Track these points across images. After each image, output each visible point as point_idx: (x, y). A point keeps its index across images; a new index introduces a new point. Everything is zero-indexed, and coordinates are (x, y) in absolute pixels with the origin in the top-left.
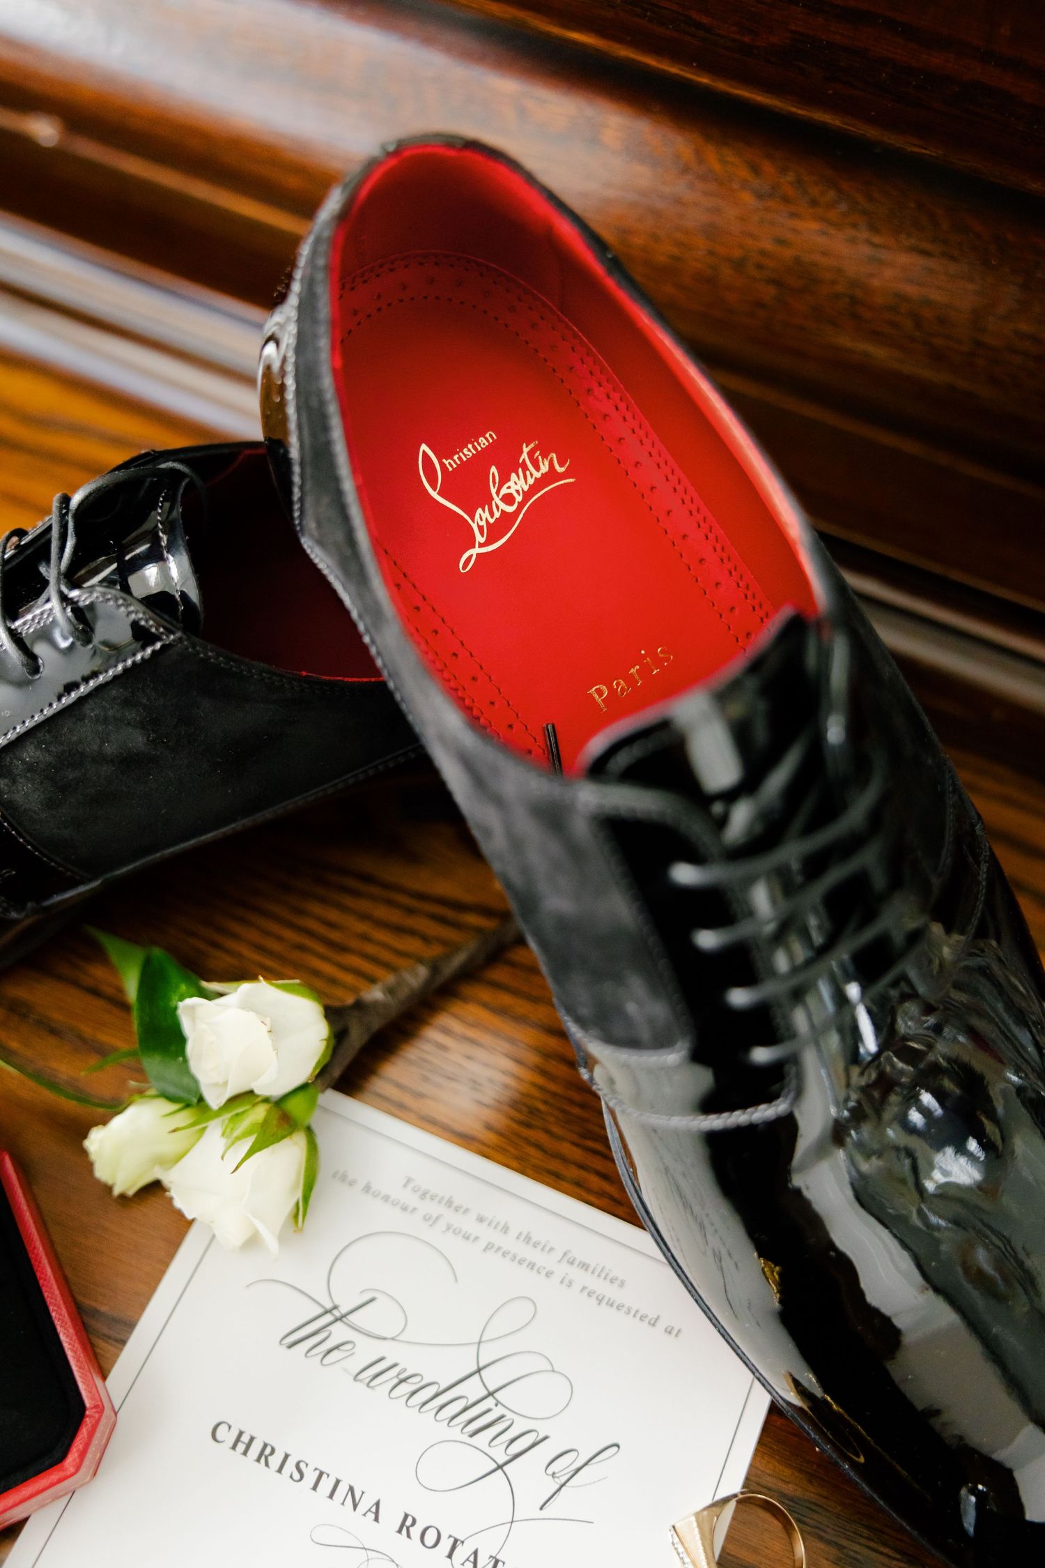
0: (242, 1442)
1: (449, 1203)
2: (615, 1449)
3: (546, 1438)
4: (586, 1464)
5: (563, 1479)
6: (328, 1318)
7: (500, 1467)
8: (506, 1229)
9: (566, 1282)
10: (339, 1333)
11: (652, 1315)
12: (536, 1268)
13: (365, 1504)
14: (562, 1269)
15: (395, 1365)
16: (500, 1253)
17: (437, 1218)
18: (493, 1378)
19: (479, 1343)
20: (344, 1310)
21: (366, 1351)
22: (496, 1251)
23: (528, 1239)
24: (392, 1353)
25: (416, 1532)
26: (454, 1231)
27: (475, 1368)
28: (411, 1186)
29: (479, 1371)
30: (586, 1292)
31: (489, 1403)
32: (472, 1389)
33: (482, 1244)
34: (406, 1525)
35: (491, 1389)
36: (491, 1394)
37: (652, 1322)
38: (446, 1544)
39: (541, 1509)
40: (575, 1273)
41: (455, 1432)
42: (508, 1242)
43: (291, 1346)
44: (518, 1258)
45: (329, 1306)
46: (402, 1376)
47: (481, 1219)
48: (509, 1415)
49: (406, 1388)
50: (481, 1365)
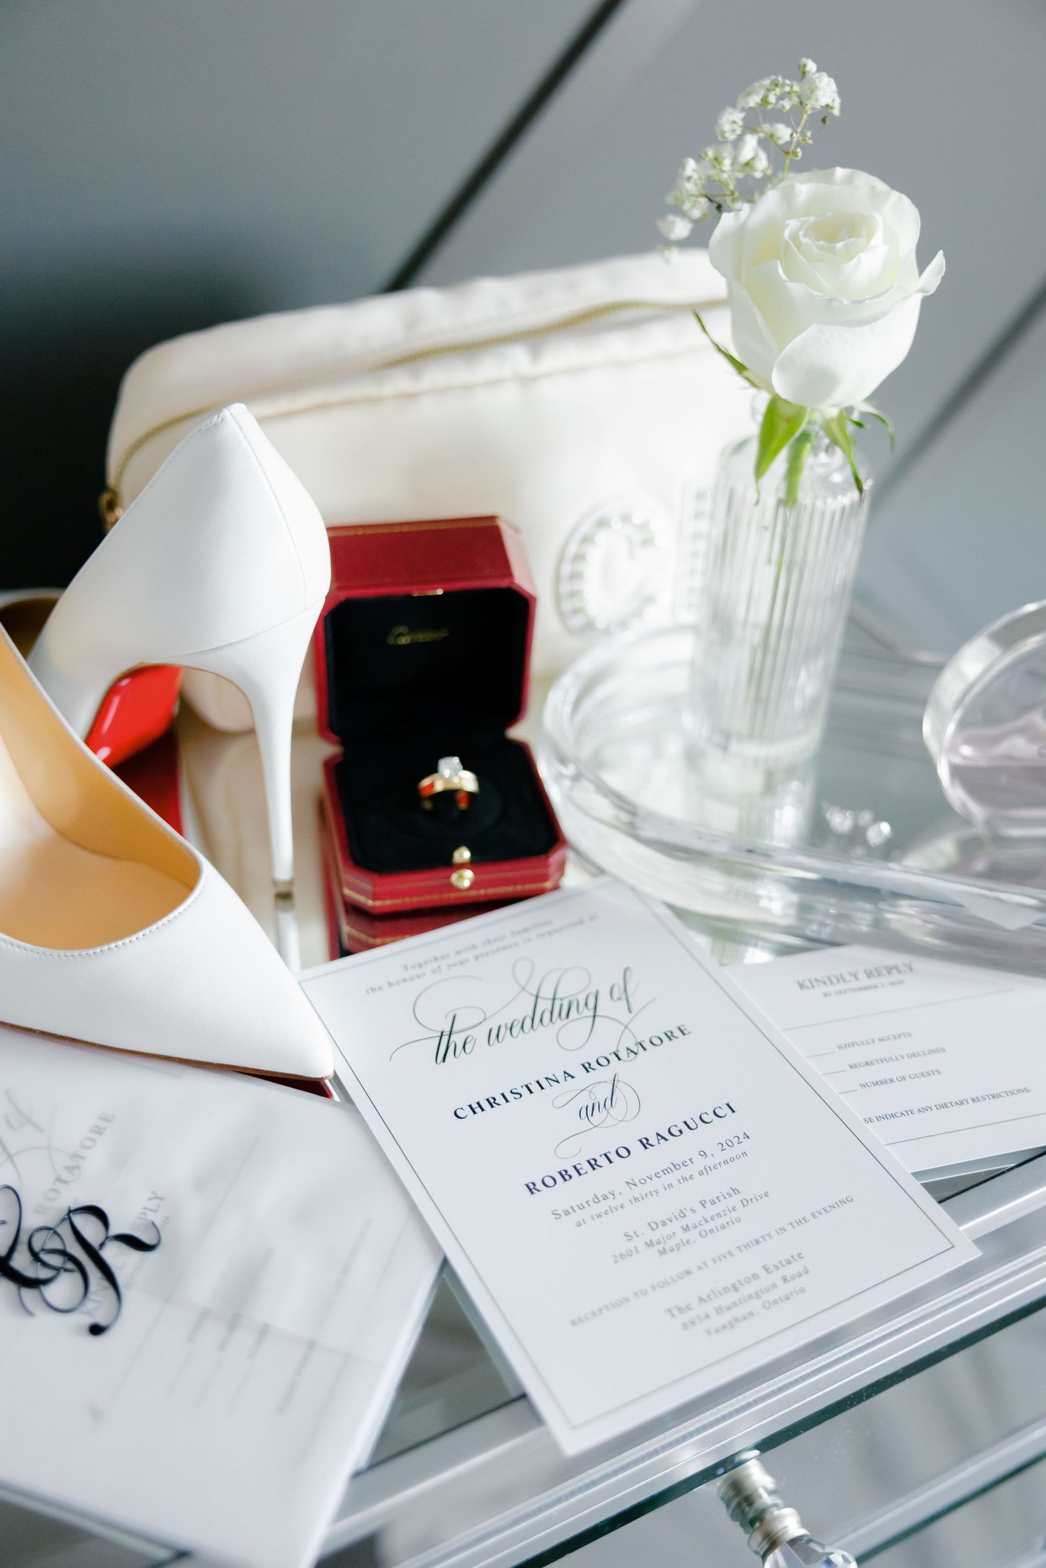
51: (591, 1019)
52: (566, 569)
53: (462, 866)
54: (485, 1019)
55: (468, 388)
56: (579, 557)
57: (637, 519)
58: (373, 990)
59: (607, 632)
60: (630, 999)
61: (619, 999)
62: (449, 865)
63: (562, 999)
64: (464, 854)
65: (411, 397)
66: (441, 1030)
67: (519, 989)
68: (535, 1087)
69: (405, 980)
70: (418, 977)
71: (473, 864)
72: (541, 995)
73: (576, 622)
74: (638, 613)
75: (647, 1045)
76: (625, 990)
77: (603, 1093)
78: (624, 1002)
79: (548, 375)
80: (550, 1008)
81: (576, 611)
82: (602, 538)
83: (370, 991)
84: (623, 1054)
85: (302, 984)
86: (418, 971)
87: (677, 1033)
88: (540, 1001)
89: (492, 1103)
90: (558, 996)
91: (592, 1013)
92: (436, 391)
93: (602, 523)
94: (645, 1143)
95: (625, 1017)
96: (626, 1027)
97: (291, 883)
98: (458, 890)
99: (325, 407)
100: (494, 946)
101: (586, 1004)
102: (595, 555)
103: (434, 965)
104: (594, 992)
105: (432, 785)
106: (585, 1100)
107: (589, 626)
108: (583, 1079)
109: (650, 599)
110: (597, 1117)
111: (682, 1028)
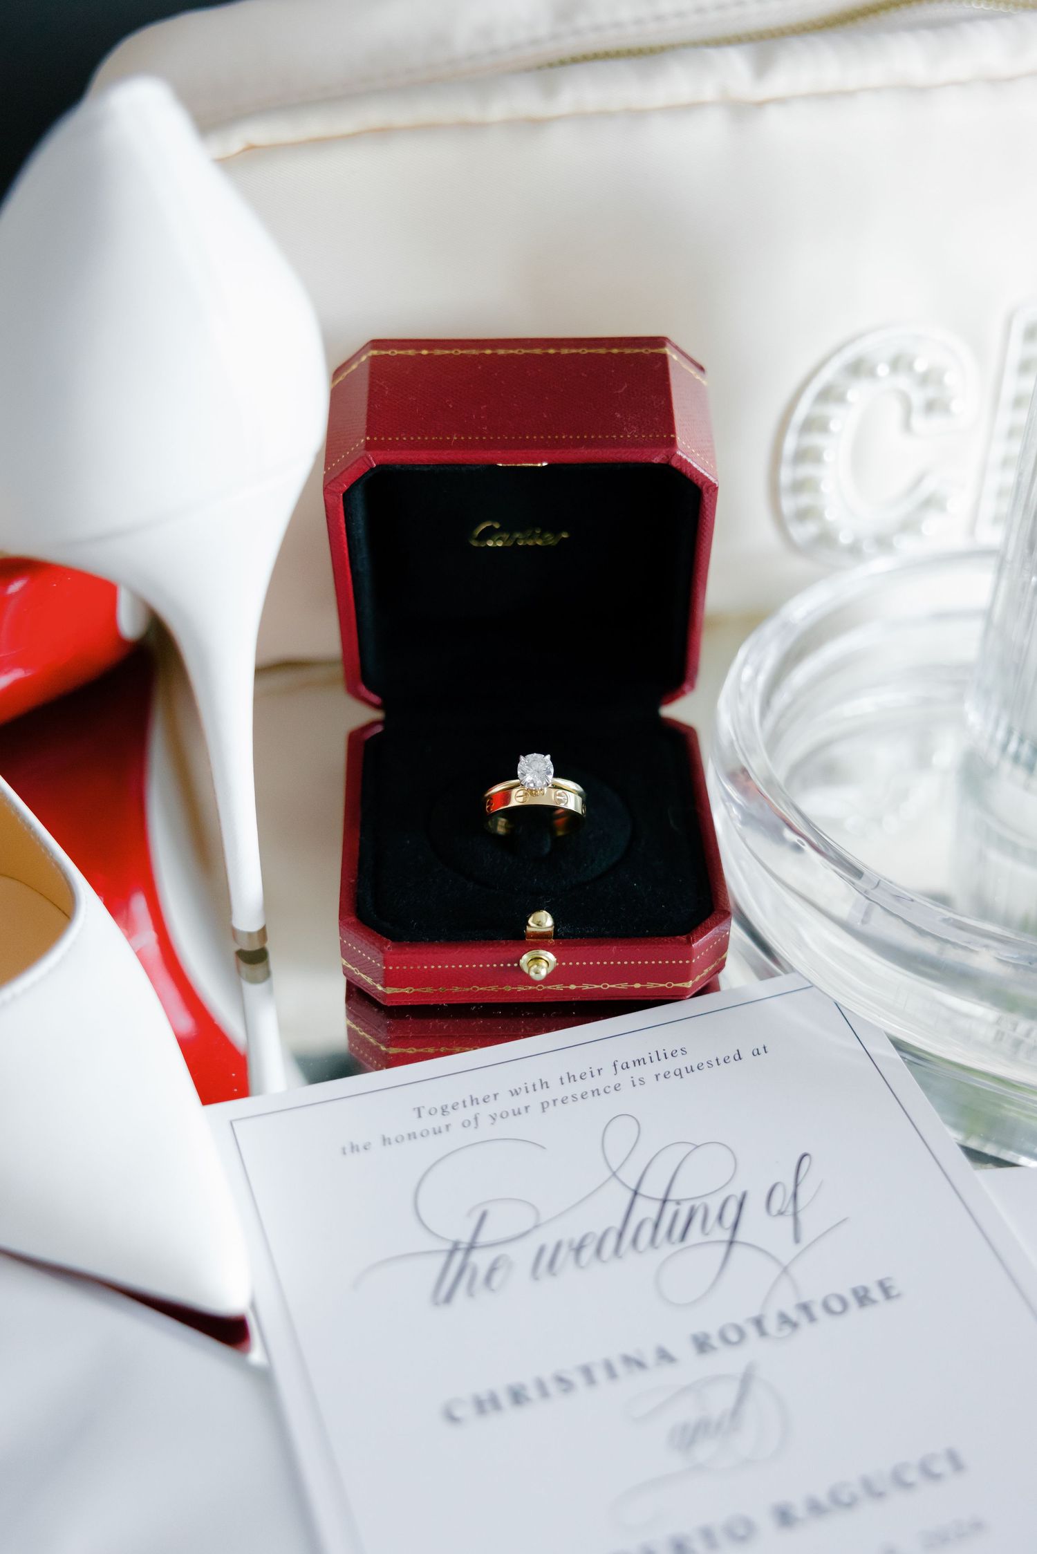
0: (485, 1405)
1: (474, 1101)
2: (806, 1160)
3: (744, 1196)
4: (796, 1185)
5: (791, 1209)
6: (458, 1258)
7: (731, 1243)
8: (545, 1085)
9: (637, 1082)
10: (481, 1260)
11: (732, 1053)
12: (601, 1091)
13: (650, 1357)
14: (624, 1077)
15: (558, 1246)
16: (559, 1103)
17: (476, 1119)
18: (654, 1187)
19: (614, 1174)
20: (466, 1238)
21: (522, 1254)
22: (555, 1105)
23: (571, 1078)
24: (548, 1237)
25: (715, 1341)
26: (502, 1117)
27: (629, 1195)
28: (424, 1113)
29: (636, 1193)
30: (661, 1077)
31: (670, 1208)
32: (646, 1210)
33: (536, 1108)
34: (702, 1345)
35: (661, 1196)
36: (665, 1201)
37: (737, 1057)
38: (751, 1331)
39: (797, 1240)
40: (636, 1072)
41: (666, 1249)
42: (557, 1091)
43: (448, 1298)
44: (579, 1096)
45: (448, 1246)
46: (576, 1244)
47: (515, 1093)
48: (697, 1203)
49: (587, 1253)
50: (633, 1186)
51: (722, 1249)
52: (790, 443)
53: (541, 941)
54: (536, 1226)
55: (638, 115)
56: (813, 425)
57: (920, 366)
58: (354, 1148)
59: (855, 550)
60: (801, 1216)
61: (781, 1213)
62: (519, 937)
63: (678, 1202)
64: (543, 921)
65: (536, 124)
66: (454, 1238)
67: (609, 1174)
68: (600, 1374)
69: (412, 1136)
70: (437, 1132)
71: (556, 940)
72: (642, 1191)
73: (802, 532)
74: (909, 526)
75: (818, 1310)
76: (795, 1195)
77: (722, 1399)
78: (788, 1222)
79: (781, 101)
80: (654, 1215)
81: (803, 515)
82: (858, 393)
83: (348, 1150)
84: (771, 1324)
85: (234, 1125)
86: (439, 1121)
87: (876, 1293)
88: (640, 1202)
89: (518, 1396)
90: (673, 1196)
91: (726, 1236)
92: (582, 117)
93: (858, 369)
94: (784, 1517)
95: (785, 1249)
96: (785, 1270)
97: (263, 933)
98: (528, 980)
99: (383, 133)
100: (578, 1087)
101: (720, 1217)
102: (842, 421)
103: (468, 1113)
104: (739, 1196)
105: (506, 795)
106: (686, 1412)
107: (826, 539)
108: (691, 1366)
109: (931, 503)
110: (705, 1450)
111: (887, 1284)
